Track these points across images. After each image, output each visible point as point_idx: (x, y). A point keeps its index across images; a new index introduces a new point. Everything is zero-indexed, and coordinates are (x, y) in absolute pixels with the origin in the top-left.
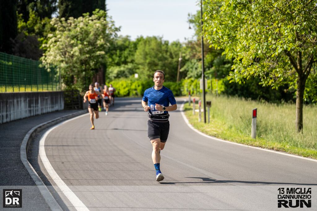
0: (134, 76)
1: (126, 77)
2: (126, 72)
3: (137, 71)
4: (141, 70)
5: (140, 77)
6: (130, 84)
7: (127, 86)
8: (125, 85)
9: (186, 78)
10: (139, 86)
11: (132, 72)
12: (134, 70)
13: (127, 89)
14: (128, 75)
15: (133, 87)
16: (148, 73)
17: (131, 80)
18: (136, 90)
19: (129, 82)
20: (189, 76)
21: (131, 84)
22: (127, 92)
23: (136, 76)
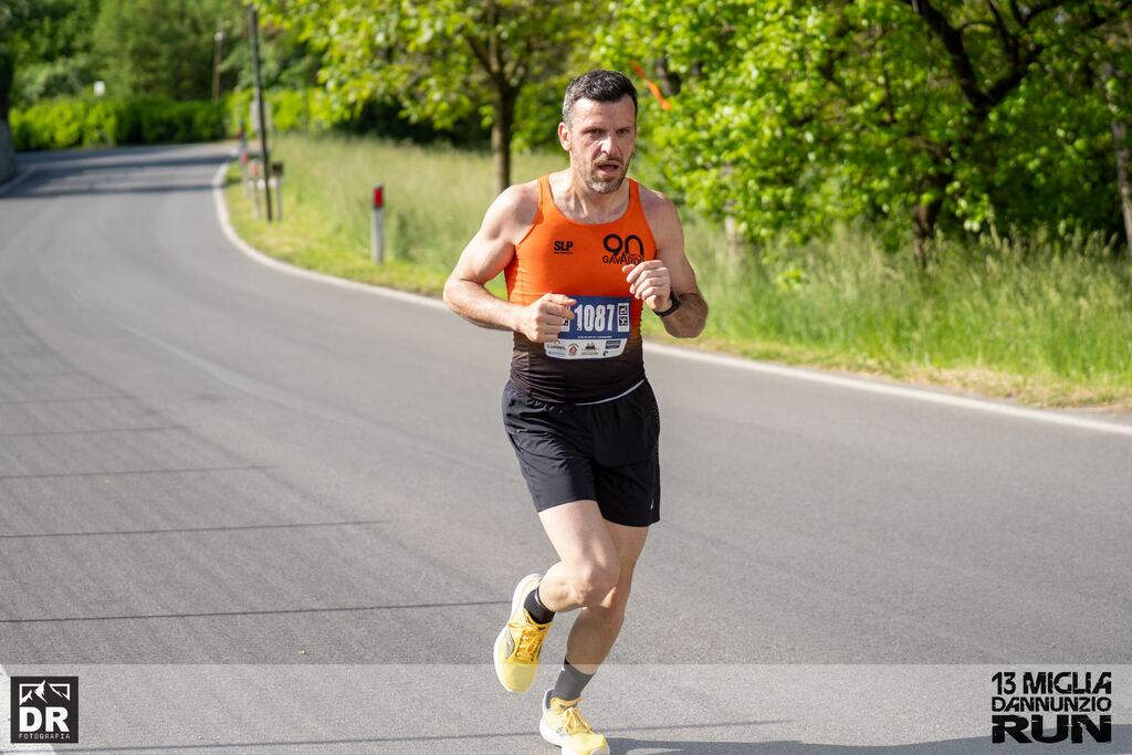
0: (93, 89)
1: (72, 92)
2: (73, 80)
3: (103, 73)
4: (113, 71)
5: (109, 92)
6: (82, 113)
7: (74, 118)
8: (68, 115)
9: (238, 89)
10: (107, 116)
11: (87, 78)
12: (93, 72)
13: (74, 128)
14: (77, 86)
15: (92, 119)
16: (133, 78)
17: (86, 101)
18: (99, 127)
19: (80, 106)
20: (244, 82)
21: (87, 111)
22: (76, 136)
23: (99, 88)
